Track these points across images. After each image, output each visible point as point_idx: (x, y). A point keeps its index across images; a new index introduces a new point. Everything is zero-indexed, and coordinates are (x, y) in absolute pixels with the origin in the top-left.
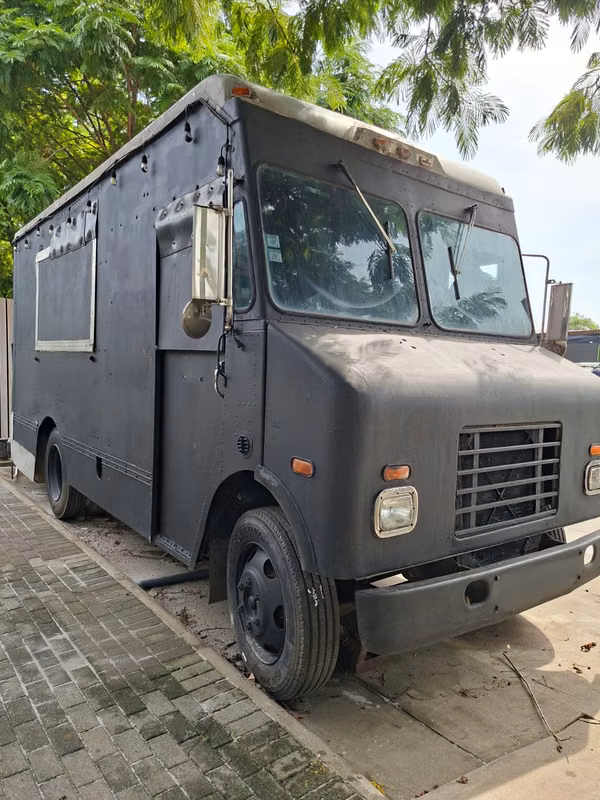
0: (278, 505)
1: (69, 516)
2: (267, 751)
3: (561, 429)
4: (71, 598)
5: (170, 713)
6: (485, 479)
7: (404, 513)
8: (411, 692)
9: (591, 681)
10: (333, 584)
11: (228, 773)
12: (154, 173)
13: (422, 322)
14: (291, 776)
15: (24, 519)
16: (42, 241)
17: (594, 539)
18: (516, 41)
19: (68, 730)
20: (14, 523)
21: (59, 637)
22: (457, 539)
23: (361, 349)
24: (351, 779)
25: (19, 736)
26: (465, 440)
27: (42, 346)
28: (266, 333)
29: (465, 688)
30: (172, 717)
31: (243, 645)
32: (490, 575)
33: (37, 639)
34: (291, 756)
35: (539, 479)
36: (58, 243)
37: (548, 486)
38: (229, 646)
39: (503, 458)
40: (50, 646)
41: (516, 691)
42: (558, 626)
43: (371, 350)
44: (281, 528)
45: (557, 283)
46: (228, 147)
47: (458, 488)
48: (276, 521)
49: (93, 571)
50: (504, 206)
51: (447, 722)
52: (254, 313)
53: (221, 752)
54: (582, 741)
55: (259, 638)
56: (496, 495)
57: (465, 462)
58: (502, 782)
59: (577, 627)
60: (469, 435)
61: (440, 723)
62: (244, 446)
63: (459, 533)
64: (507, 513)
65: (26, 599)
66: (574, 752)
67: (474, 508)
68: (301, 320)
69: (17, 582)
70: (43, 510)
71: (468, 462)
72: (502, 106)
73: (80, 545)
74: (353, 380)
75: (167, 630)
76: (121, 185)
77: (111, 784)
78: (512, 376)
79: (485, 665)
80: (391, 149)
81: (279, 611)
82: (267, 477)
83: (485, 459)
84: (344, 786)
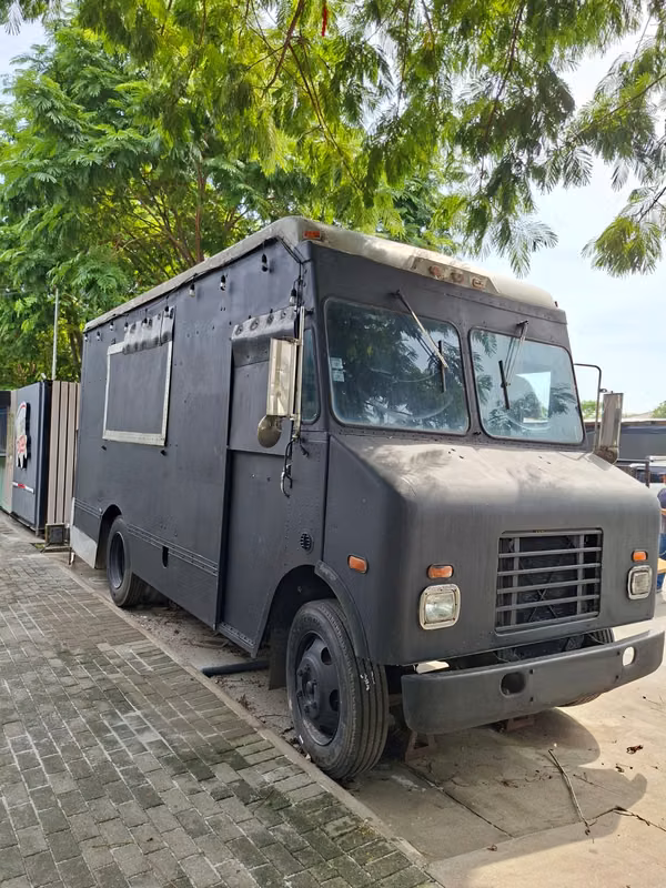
0: (335, 597)
1: (128, 605)
2: (320, 815)
3: (602, 535)
4: (141, 680)
5: (236, 781)
6: (524, 580)
7: (447, 607)
8: (455, 779)
9: (630, 779)
10: (384, 671)
11: (287, 829)
12: (231, 290)
13: (472, 431)
14: (342, 835)
15: (87, 606)
16: (115, 335)
17: (635, 641)
18: (561, 181)
19: (149, 789)
20: (78, 609)
21: (132, 714)
22: (499, 635)
23: (412, 459)
24: (394, 840)
25: (108, 793)
26: (505, 544)
27: (109, 435)
28: (329, 444)
29: (508, 778)
30: (238, 784)
31: (300, 729)
32: (526, 668)
33: (114, 715)
34: (344, 819)
35: (581, 582)
36: (130, 339)
37: (590, 589)
38: (287, 731)
39: (545, 561)
40: (125, 722)
41: (557, 784)
42: (607, 730)
43: (421, 461)
44: (338, 618)
45: (609, 391)
46: (300, 282)
47: (498, 587)
48: (333, 613)
49: (159, 657)
50: (557, 319)
51: (486, 806)
52: (319, 426)
53: (282, 813)
54: (610, 828)
55: (315, 721)
56: (537, 595)
57: (506, 564)
58: (529, 853)
59: (628, 731)
60: (510, 540)
61: (480, 806)
62: (306, 543)
63: (498, 628)
64: (547, 613)
65: (99, 680)
66: (602, 836)
67: (514, 607)
68: (358, 432)
69: (88, 664)
70: (103, 598)
71: (510, 564)
72: (551, 234)
73: (144, 632)
74: (403, 490)
75: (230, 712)
76: (199, 296)
77: (189, 832)
78: (551, 485)
79: (530, 760)
80: (446, 275)
81: (334, 695)
82: (326, 571)
83: (525, 562)
84: (387, 845)
